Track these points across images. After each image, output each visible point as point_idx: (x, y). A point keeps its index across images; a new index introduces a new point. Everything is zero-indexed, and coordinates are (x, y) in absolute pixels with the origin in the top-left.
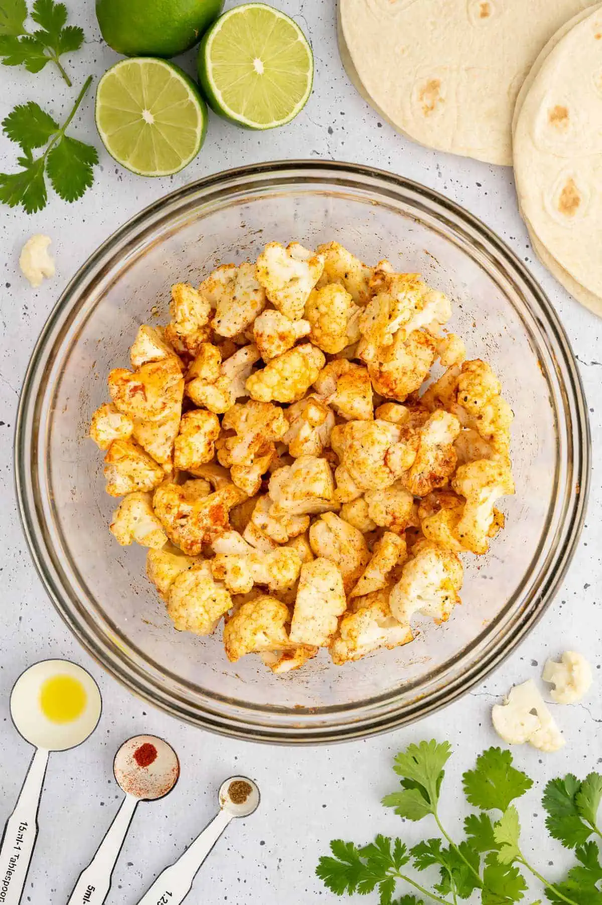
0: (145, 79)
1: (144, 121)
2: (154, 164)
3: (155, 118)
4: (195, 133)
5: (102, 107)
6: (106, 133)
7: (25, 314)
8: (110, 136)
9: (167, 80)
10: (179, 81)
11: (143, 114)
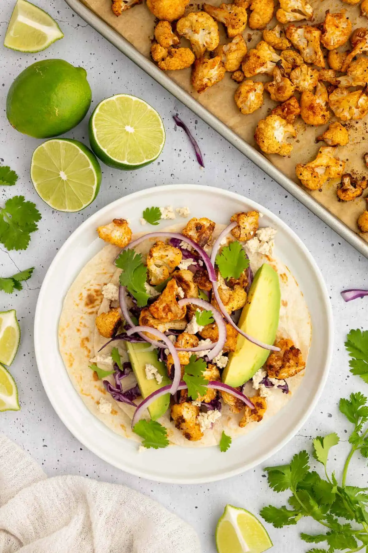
0: (62, 151)
1: (61, 178)
2: (65, 205)
3: (67, 177)
4: (92, 189)
5: (34, 166)
6: (36, 182)
7: (3, 195)
8: (38, 184)
9: (77, 154)
10: (84, 156)
11: (60, 173)
